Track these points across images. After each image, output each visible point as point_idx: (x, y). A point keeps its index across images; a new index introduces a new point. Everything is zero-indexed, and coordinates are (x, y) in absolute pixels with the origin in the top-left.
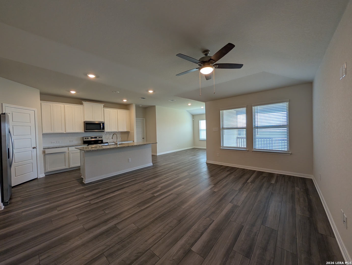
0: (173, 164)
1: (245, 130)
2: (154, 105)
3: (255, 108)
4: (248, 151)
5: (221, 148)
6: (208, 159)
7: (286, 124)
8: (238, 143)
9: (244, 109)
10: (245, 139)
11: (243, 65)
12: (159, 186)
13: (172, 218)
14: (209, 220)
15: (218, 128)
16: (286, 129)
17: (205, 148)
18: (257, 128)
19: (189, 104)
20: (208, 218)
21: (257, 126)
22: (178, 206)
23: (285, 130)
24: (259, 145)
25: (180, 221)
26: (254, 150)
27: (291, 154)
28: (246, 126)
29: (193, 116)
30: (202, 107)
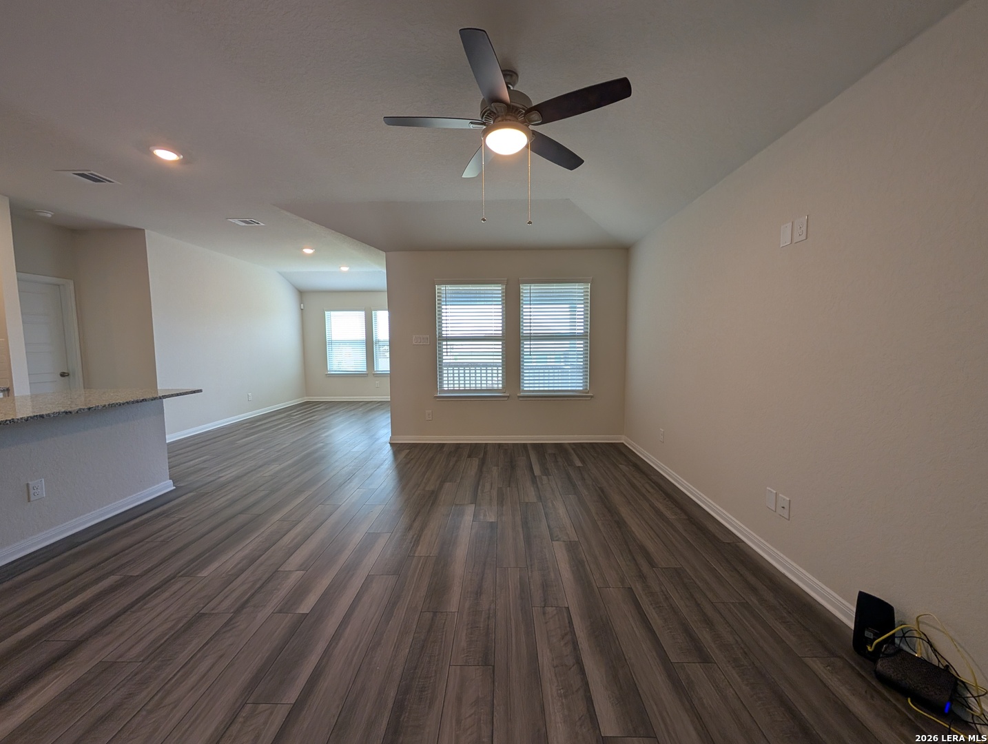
0: (275, 467)
1: (500, 343)
2: (135, 226)
3: (525, 289)
4: (508, 397)
5: (439, 395)
6: (394, 432)
7: (582, 331)
8: (457, 378)
9: (497, 289)
10: (501, 368)
11: (583, 161)
12: (287, 567)
13: (452, 668)
14: (555, 612)
15: (428, 336)
16: (582, 342)
17: (388, 398)
18: (530, 340)
19: (308, 251)
20: (549, 609)
21: (530, 333)
22: (435, 613)
23: (579, 345)
24: (532, 382)
25: (486, 661)
26: (522, 394)
27: (592, 397)
28: (501, 332)
29: (302, 294)
30: (345, 269)
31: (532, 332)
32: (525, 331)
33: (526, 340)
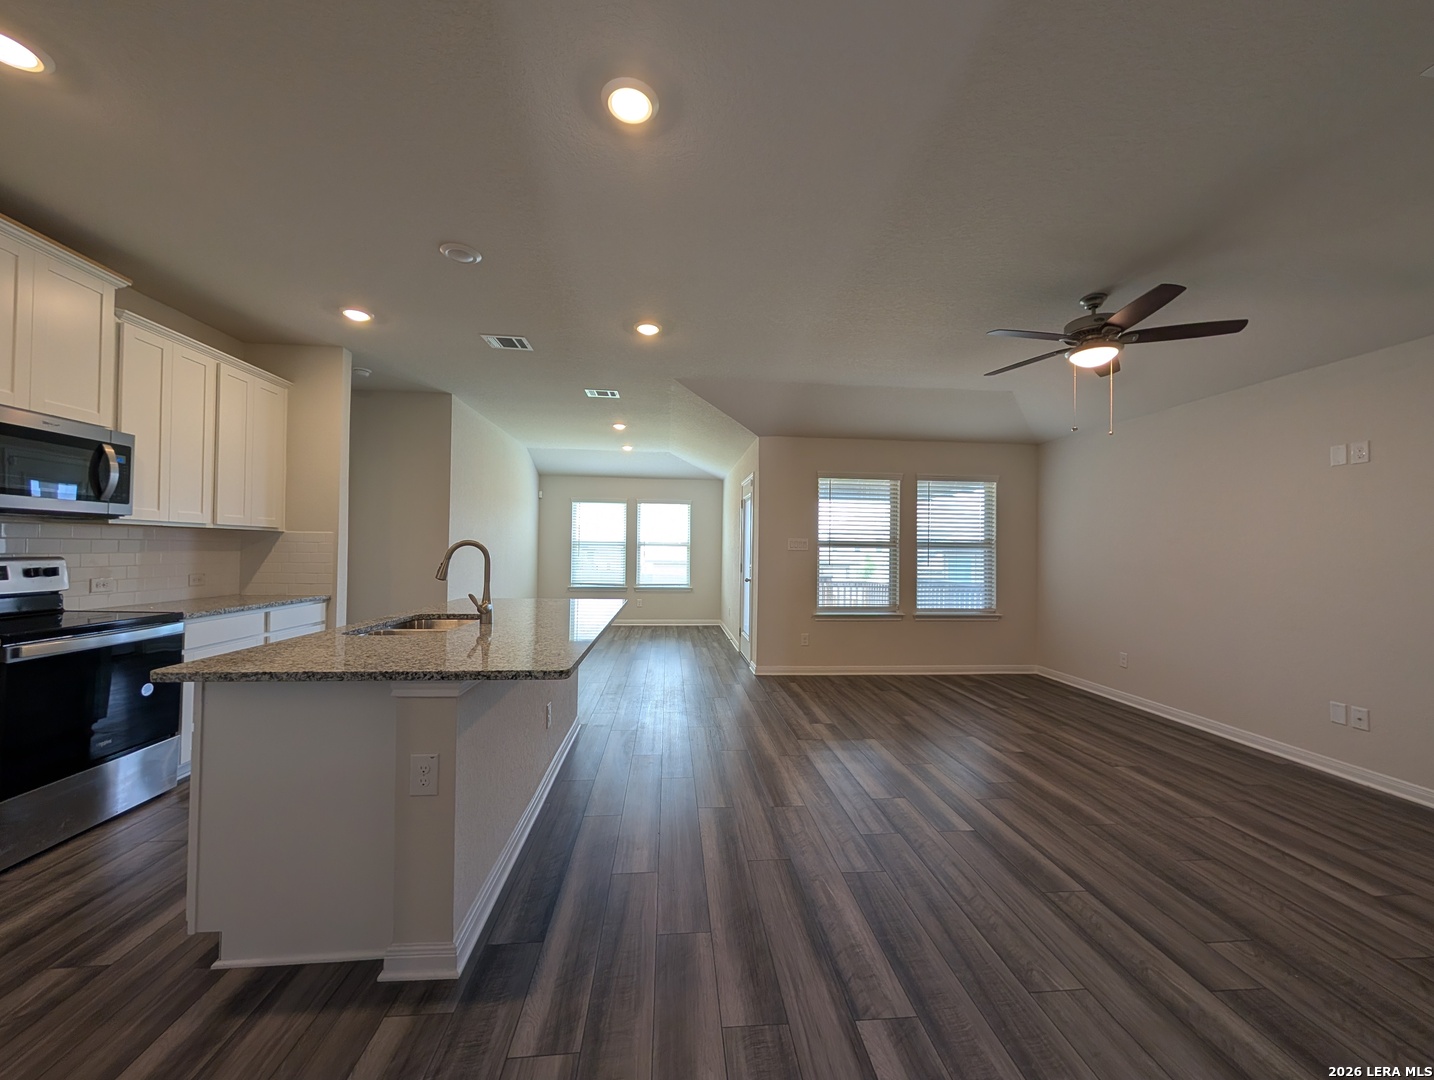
1: (888, 550)
3: (922, 486)
4: (894, 617)
5: (818, 613)
7: (983, 538)
15: (807, 540)
18: (927, 547)
19: (620, 427)
24: (928, 600)
26: (918, 613)
27: (1000, 617)
28: (889, 537)
29: (543, 477)
30: (628, 448)
31: (931, 537)
32: (921, 536)
33: (923, 547)
